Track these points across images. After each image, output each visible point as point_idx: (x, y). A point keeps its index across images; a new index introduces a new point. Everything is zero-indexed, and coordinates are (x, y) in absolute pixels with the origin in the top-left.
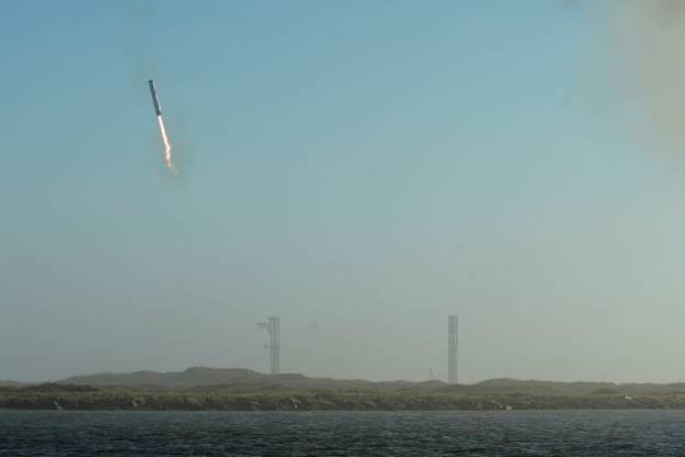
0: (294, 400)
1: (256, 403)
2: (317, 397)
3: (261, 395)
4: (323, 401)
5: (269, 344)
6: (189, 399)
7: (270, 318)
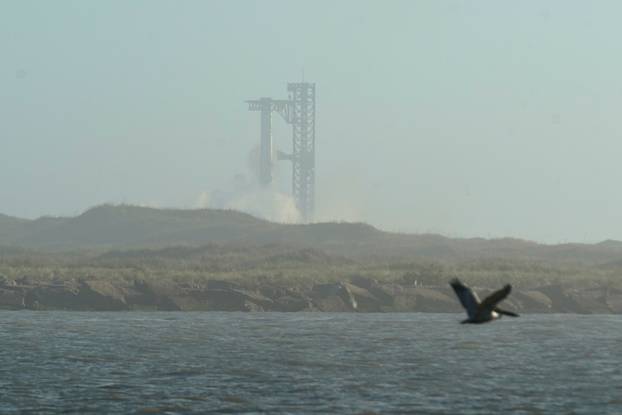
0: (351, 288)
1: (258, 295)
2: (408, 281)
3: (271, 274)
4: (419, 289)
5: (289, 152)
6: (92, 284)
7: (291, 87)
